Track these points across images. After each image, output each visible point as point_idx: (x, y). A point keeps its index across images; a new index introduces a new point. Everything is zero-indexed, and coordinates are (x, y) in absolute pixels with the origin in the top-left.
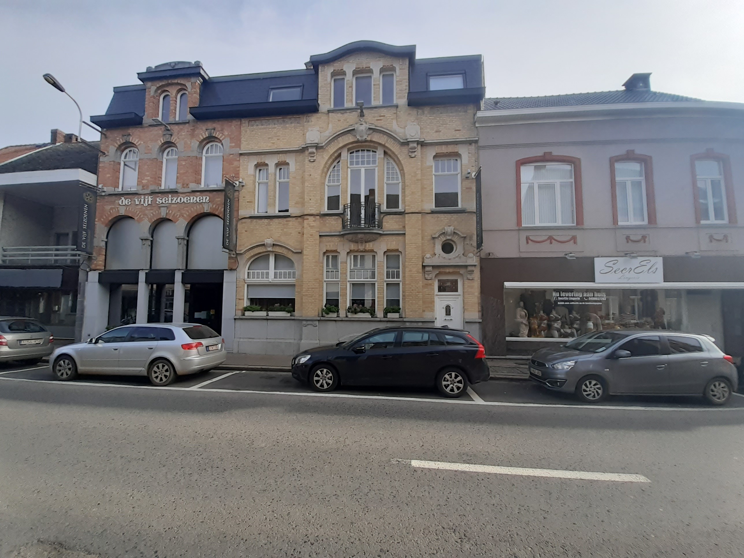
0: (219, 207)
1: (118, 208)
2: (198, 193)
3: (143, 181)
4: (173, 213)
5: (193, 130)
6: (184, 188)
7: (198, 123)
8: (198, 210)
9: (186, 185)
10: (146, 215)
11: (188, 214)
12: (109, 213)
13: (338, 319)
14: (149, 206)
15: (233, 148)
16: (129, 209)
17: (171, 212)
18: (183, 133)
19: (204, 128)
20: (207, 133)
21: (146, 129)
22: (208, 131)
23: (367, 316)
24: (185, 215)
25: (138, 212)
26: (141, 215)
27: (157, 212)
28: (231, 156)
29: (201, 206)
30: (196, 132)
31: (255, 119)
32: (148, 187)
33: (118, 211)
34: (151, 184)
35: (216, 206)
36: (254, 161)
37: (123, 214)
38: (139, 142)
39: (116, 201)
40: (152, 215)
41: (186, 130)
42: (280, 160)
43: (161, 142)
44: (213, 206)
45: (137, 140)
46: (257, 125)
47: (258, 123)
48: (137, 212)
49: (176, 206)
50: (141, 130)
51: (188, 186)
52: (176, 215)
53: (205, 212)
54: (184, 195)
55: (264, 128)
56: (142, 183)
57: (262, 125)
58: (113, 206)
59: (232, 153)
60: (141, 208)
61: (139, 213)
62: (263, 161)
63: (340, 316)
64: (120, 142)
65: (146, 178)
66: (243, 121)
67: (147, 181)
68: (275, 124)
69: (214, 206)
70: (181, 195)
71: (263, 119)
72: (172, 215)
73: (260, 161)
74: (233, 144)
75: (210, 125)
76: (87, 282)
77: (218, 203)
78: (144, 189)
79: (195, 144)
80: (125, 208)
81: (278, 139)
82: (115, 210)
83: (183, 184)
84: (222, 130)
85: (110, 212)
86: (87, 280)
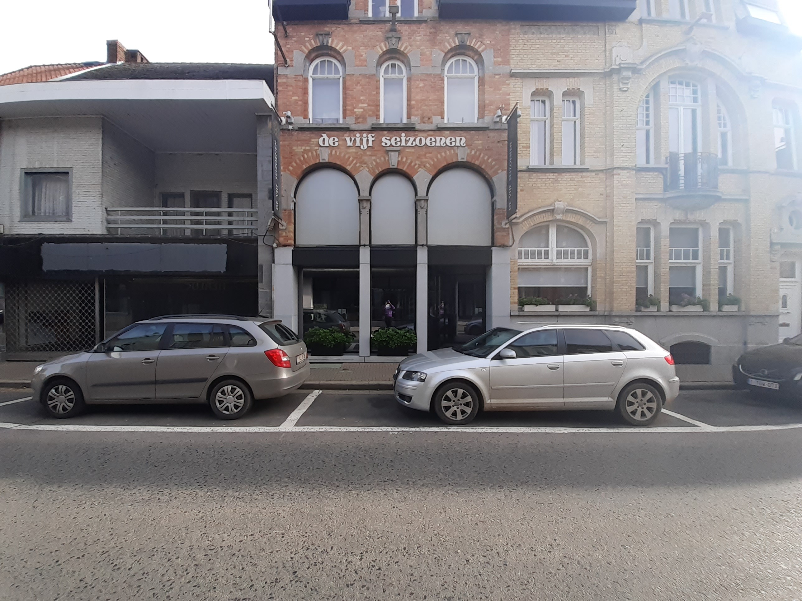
0: (480, 155)
1: (316, 151)
2: (447, 132)
3: (356, 110)
4: (409, 161)
5: (435, 34)
6: (424, 123)
7: (442, 23)
8: (448, 157)
9: (427, 119)
10: (365, 163)
11: (432, 163)
12: (302, 159)
13: (658, 314)
14: (369, 149)
15: (499, 64)
16: (336, 152)
17: (404, 160)
18: (419, 38)
19: (452, 32)
20: (456, 39)
21: (355, 28)
22: (459, 36)
23: (698, 309)
24: (428, 165)
25: (351, 159)
26: (356, 164)
27: (382, 159)
28: (497, 77)
29: (452, 151)
30: (438, 38)
31: (531, 24)
32: (365, 119)
33: (318, 155)
34: (370, 116)
35: (476, 152)
36: (531, 86)
37: (327, 161)
38: (345, 48)
39: (313, 140)
40: (374, 163)
41: (422, 33)
42: (571, 87)
43: (382, 49)
44: (471, 152)
45: (341, 44)
46: (533, 33)
47: (533, 29)
48: (349, 157)
49: (413, 150)
50: (346, 28)
51: (430, 121)
52: (413, 164)
53: (460, 160)
54: (425, 135)
55: (544, 39)
56: (355, 112)
57: (541, 33)
58: (308, 148)
59: (497, 72)
60: (356, 153)
61: (353, 161)
62: (545, 87)
63: (662, 310)
64: (311, 45)
65: (360, 105)
66: (512, 25)
67: (362, 110)
68: (559, 33)
69: (473, 152)
70: (420, 134)
71: (542, 24)
72: (407, 164)
73: (540, 87)
74: (500, 59)
75: (461, 28)
76: (273, 265)
77: (480, 147)
78: (359, 123)
79: (438, 55)
80: (328, 151)
81: (566, 56)
82: (312, 153)
83: (423, 118)
84: (481, 36)
85: (303, 156)
86: (274, 263)
